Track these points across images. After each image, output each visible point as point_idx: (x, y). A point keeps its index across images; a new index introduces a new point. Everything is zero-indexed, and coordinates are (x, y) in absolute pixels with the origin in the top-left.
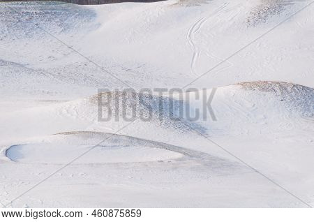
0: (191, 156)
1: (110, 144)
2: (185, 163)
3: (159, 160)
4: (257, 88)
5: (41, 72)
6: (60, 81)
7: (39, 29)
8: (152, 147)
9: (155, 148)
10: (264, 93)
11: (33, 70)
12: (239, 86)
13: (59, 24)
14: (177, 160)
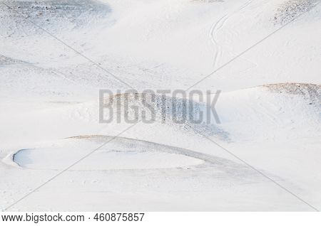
0: (213, 163)
1: (126, 149)
2: (206, 170)
3: (178, 166)
4: (284, 91)
5: (51, 71)
6: (72, 81)
7: (50, 26)
8: (170, 153)
9: (174, 154)
10: (292, 95)
11: (43, 70)
12: (265, 88)
13: (71, 20)
14: (197, 167)
